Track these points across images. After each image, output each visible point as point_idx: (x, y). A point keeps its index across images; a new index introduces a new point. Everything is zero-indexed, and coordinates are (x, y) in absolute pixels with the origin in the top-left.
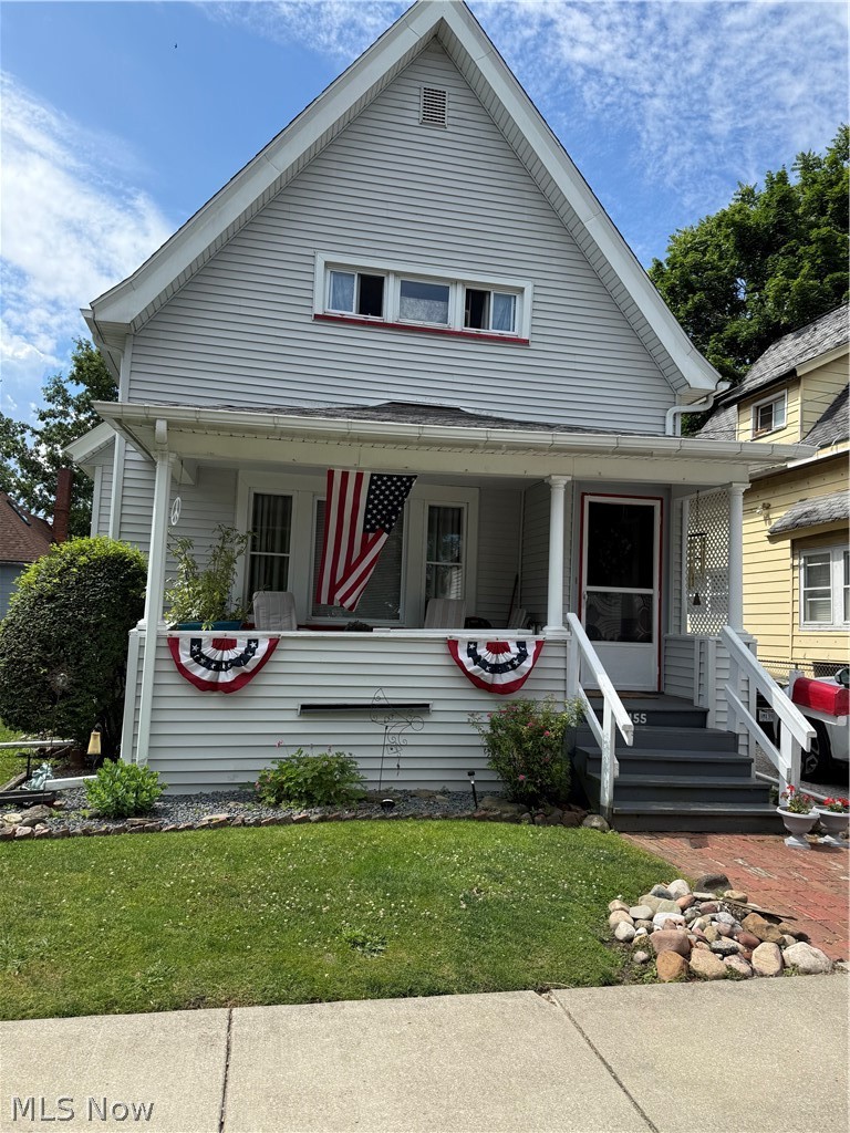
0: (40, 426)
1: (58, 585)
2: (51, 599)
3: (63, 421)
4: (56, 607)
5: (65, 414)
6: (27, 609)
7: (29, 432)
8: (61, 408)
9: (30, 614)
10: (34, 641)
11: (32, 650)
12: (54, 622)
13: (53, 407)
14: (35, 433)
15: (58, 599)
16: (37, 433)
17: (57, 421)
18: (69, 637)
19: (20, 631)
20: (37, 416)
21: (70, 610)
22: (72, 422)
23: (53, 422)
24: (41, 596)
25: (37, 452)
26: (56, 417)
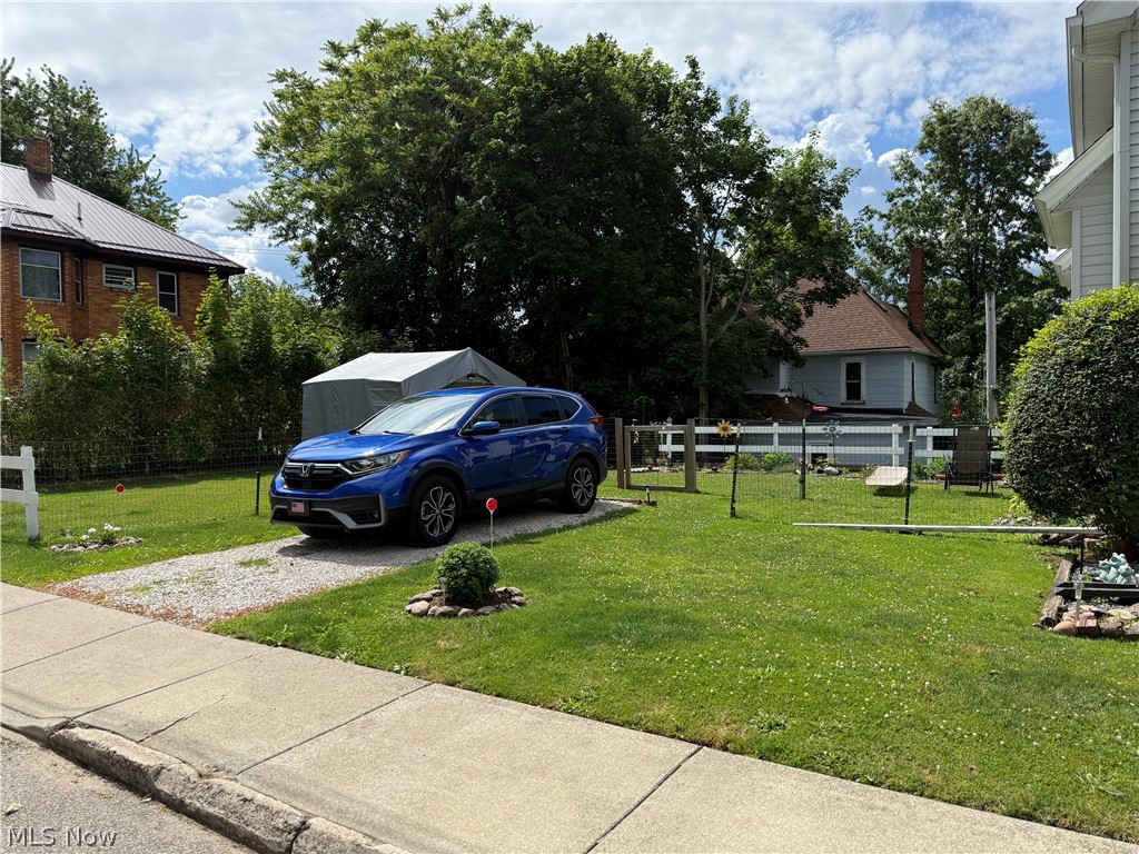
0: (885, 208)
1: (1091, 348)
2: (1083, 364)
3: (910, 198)
4: (1094, 373)
5: (911, 190)
6: (1052, 377)
7: (877, 216)
8: (907, 185)
9: (1059, 383)
10: (1071, 413)
11: (1068, 424)
12: (1094, 391)
13: (898, 185)
14: (883, 216)
15: (1092, 363)
16: (884, 216)
17: (904, 199)
18: (1116, 407)
19: (1050, 403)
20: (885, 198)
21: (1113, 374)
22: (919, 197)
23: (900, 201)
24: (1068, 362)
25: (886, 236)
26: (903, 196)
